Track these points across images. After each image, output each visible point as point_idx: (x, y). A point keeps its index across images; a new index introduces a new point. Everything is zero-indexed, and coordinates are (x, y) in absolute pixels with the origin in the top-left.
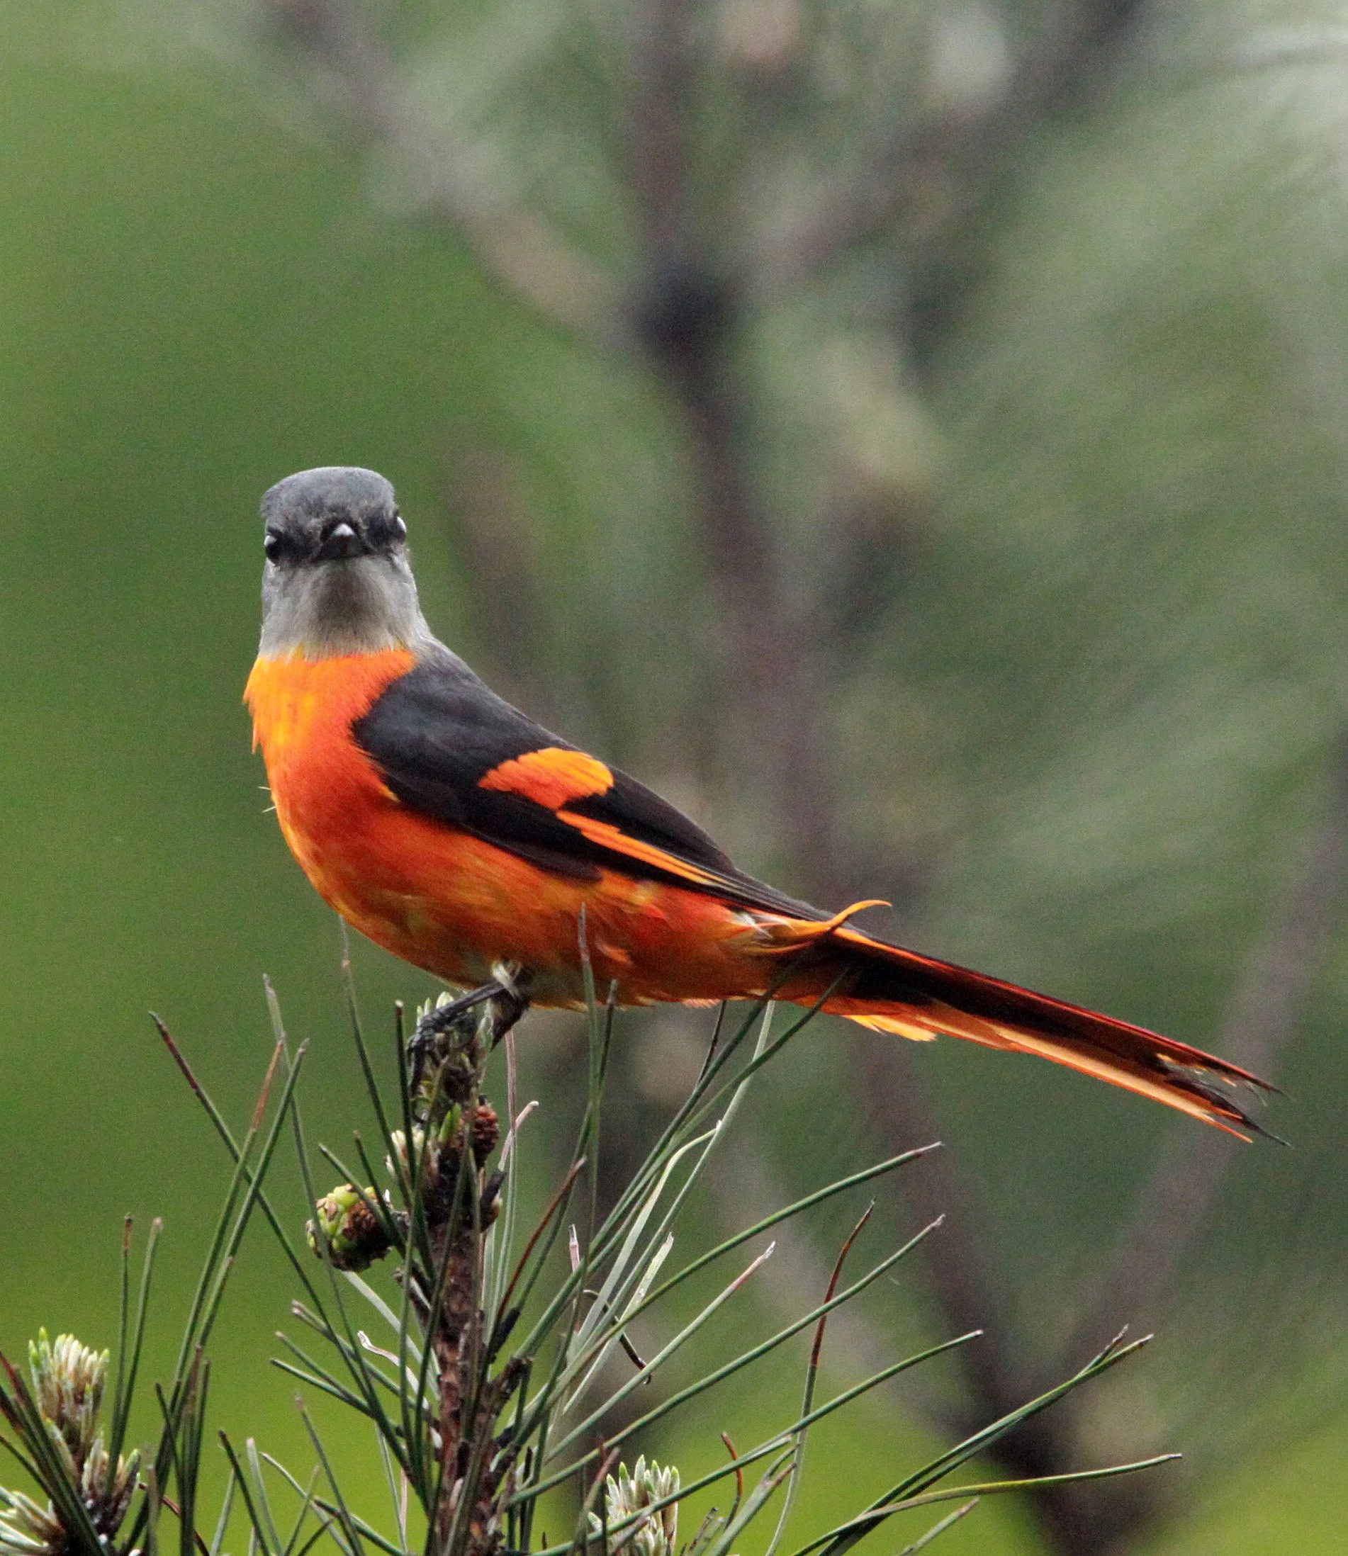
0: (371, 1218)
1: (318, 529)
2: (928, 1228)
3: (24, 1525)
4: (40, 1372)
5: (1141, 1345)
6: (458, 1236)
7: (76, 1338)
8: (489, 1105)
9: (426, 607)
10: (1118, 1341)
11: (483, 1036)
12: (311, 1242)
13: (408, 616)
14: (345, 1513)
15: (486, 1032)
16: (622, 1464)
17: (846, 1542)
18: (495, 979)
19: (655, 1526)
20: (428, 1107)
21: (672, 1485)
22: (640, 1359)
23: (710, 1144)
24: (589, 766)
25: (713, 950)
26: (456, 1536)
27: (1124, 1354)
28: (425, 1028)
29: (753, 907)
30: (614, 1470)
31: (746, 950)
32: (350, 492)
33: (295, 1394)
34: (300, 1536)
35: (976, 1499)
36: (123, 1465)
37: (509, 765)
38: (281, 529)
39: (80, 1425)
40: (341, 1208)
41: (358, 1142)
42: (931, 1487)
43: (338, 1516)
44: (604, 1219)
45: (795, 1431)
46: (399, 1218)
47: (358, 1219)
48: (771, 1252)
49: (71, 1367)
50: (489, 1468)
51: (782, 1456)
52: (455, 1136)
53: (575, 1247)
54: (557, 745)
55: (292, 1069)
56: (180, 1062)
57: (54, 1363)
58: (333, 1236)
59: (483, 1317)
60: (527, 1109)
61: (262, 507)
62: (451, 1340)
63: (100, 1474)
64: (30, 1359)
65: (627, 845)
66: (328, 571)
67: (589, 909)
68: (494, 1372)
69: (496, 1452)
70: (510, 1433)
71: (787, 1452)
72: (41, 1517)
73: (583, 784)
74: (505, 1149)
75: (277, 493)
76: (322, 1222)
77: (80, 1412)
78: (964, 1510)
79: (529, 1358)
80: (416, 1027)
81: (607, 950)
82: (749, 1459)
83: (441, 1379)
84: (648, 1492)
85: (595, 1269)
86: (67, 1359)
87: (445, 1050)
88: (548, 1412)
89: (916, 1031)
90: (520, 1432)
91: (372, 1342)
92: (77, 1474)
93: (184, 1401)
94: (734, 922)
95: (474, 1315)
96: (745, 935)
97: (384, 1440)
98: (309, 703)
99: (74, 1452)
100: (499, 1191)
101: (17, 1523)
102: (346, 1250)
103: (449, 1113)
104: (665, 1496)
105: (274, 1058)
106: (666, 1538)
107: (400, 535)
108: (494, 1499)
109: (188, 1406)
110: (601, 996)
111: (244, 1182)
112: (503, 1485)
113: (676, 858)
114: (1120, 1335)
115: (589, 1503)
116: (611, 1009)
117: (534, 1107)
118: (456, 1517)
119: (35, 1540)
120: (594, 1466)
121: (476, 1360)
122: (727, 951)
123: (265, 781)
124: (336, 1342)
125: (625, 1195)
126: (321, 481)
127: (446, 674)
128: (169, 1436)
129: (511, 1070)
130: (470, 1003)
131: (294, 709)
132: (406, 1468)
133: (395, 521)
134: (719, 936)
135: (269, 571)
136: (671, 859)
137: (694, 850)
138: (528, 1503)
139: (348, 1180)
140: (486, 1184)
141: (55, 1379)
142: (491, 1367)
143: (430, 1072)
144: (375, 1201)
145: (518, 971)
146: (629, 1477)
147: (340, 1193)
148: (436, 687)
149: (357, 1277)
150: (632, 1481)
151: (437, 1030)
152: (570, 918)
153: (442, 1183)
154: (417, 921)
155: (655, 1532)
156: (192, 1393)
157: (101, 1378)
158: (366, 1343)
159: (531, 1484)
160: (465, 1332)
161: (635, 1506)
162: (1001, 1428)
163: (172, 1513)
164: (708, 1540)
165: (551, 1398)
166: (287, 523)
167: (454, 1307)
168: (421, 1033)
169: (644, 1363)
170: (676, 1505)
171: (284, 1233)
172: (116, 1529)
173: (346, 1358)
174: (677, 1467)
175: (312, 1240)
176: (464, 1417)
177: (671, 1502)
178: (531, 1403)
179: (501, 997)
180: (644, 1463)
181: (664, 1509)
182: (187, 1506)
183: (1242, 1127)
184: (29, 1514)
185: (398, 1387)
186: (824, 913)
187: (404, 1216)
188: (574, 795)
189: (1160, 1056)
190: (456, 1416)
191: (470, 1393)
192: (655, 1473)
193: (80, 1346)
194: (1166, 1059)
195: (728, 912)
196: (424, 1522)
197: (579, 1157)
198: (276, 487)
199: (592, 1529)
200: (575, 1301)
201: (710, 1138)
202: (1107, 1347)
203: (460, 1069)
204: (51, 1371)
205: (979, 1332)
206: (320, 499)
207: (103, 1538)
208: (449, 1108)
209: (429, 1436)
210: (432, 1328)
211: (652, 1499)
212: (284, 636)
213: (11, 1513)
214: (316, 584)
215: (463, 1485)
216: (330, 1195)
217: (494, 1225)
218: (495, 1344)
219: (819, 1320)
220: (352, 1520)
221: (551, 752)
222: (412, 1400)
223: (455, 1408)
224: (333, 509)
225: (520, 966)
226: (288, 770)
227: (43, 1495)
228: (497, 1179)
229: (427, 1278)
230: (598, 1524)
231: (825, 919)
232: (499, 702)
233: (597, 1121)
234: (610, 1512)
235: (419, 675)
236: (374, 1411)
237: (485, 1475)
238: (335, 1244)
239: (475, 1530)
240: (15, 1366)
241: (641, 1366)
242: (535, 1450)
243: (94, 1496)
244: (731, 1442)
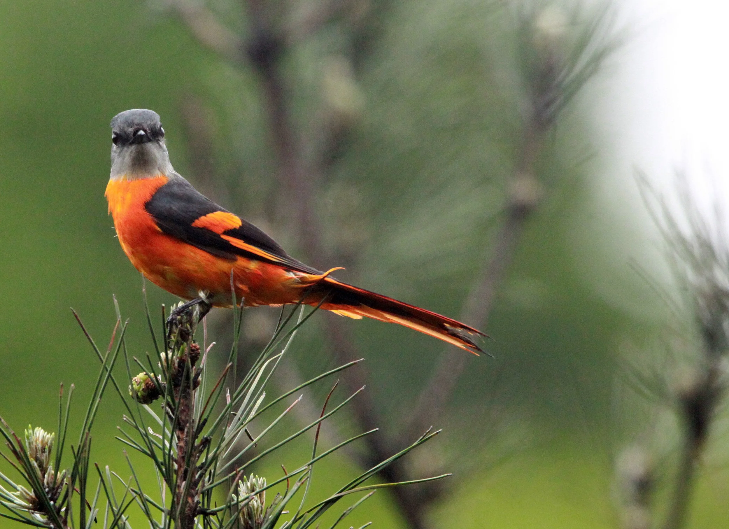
0: (152, 385)
1: (132, 132)
2: (359, 391)
3: (22, 497)
4: (29, 441)
5: (437, 433)
6: (184, 391)
7: (42, 428)
8: (197, 343)
9: (172, 161)
10: (429, 432)
11: (195, 318)
12: (131, 393)
13: (165, 164)
14: (141, 493)
15: (196, 316)
16: (245, 476)
17: (328, 506)
18: (199, 297)
19: (257, 499)
20: (174, 343)
21: (263, 484)
22: (252, 438)
23: (279, 359)
24: (232, 218)
25: (279, 286)
26: (183, 502)
27: (431, 437)
28: (173, 314)
29: (293, 270)
30: (241, 478)
31: (292, 286)
32: (144, 118)
33: (124, 450)
34: (124, 502)
35: (375, 490)
36: (59, 476)
37: (203, 218)
38: (118, 132)
39: (44, 460)
40: (142, 381)
41: (148, 356)
42: (359, 485)
43: (139, 495)
44: (238, 386)
45: (309, 465)
46: (163, 385)
47: (148, 385)
48: (301, 398)
49: (40, 439)
50: (195, 477)
51: (304, 474)
52: (184, 354)
53: (228, 396)
54: (221, 210)
55: (123, 330)
56: (82, 326)
57: (34, 437)
58: (139, 391)
59: (193, 421)
60: (211, 345)
61: (111, 124)
62: (182, 430)
63: (51, 479)
64: (25, 436)
65: (246, 247)
66: (136, 148)
67: (234, 271)
68: (197, 442)
69: (198, 471)
70: (203, 465)
71: (306, 472)
72: (29, 495)
73: (230, 225)
74: (203, 360)
75: (117, 119)
76: (134, 386)
77: (43, 456)
78: (371, 494)
79: (210, 437)
80: (170, 314)
81: (240, 286)
82: (291, 475)
83: (178, 444)
84: (254, 487)
85: (235, 404)
86: (39, 436)
87: (181, 322)
88: (217, 457)
89: (355, 316)
90: (208, 463)
91: (153, 432)
92: (42, 478)
93: (82, 452)
94: (287, 276)
95: (190, 421)
96: (291, 280)
97: (157, 467)
98: (129, 196)
99: (41, 471)
100: (201, 375)
101: (20, 497)
102: (144, 397)
103: (182, 347)
104: (261, 488)
105: (117, 325)
106: (261, 504)
107: (162, 134)
108: (197, 489)
109: (83, 454)
110: (239, 302)
111: (105, 371)
112: (200, 484)
113: (265, 252)
114: (429, 430)
115: (232, 490)
116: (242, 308)
117: (214, 345)
118: (183, 495)
119: (26, 503)
120: (233, 478)
121: (191, 436)
122: (284, 286)
123: (114, 226)
124: (139, 430)
125: (247, 377)
126: (133, 114)
127: (180, 185)
128: (76, 466)
129: (205, 331)
130: (190, 305)
131: (123, 199)
132: (164, 477)
133: (160, 128)
134: (281, 281)
135: (114, 148)
136: (263, 252)
137: (271, 249)
138: (210, 490)
139: (144, 371)
140: (196, 373)
141: (34, 444)
142: (196, 440)
143: (175, 331)
144: (154, 378)
145: (208, 294)
146: (247, 481)
147: (141, 376)
148: (176, 189)
149: (148, 406)
150: (249, 483)
151: (179, 315)
152: (227, 275)
153: (179, 371)
154: (171, 275)
155: (257, 501)
156: (85, 449)
157: (51, 443)
158: (151, 432)
159: (211, 484)
160: (187, 427)
161: (249, 492)
162: (385, 464)
163: (78, 494)
164: (276, 504)
165: (218, 452)
166: (120, 130)
167: (183, 418)
168: (172, 316)
169: (254, 439)
170: (265, 492)
171: (120, 390)
172: (57, 499)
173: (143, 437)
174: (265, 477)
175: (131, 392)
176: (186, 458)
177: (262, 491)
178: (211, 454)
179: (202, 303)
180: (253, 476)
181: (260, 493)
182: (83, 491)
183: (476, 350)
184: (24, 494)
185: (161, 447)
186: (321, 272)
187: (165, 384)
188: (227, 229)
189: (445, 324)
190: (183, 458)
191: (189, 449)
192: (257, 480)
193: (44, 432)
194: (447, 325)
195: (285, 272)
196: (170, 497)
197: (229, 363)
198: (116, 116)
199: (233, 500)
200: (228, 416)
201: (279, 357)
202: (425, 434)
203: (186, 330)
204: (33, 440)
205: (377, 429)
206: (133, 121)
207: (52, 503)
208: (182, 344)
209: (173, 465)
210: (174, 425)
211: (256, 489)
212: (119, 172)
213: (18, 493)
214: (131, 152)
215: (185, 483)
216: (138, 376)
217: (198, 388)
218: (198, 432)
219: (318, 424)
220: (144, 496)
221: (219, 213)
222: (167, 452)
223: (183, 455)
224: (138, 125)
225: (209, 292)
226: (121, 221)
227: (30, 487)
228: (199, 371)
229: (173, 407)
230: (235, 498)
231: (321, 274)
232: (200, 194)
233: (236, 350)
234: (240, 494)
235: (169, 185)
236: (153, 456)
237: (193, 480)
238: (139, 394)
239: (190, 500)
240: (19, 438)
241: (252, 440)
242: (212, 471)
243: (48, 487)
244: (285, 468)
